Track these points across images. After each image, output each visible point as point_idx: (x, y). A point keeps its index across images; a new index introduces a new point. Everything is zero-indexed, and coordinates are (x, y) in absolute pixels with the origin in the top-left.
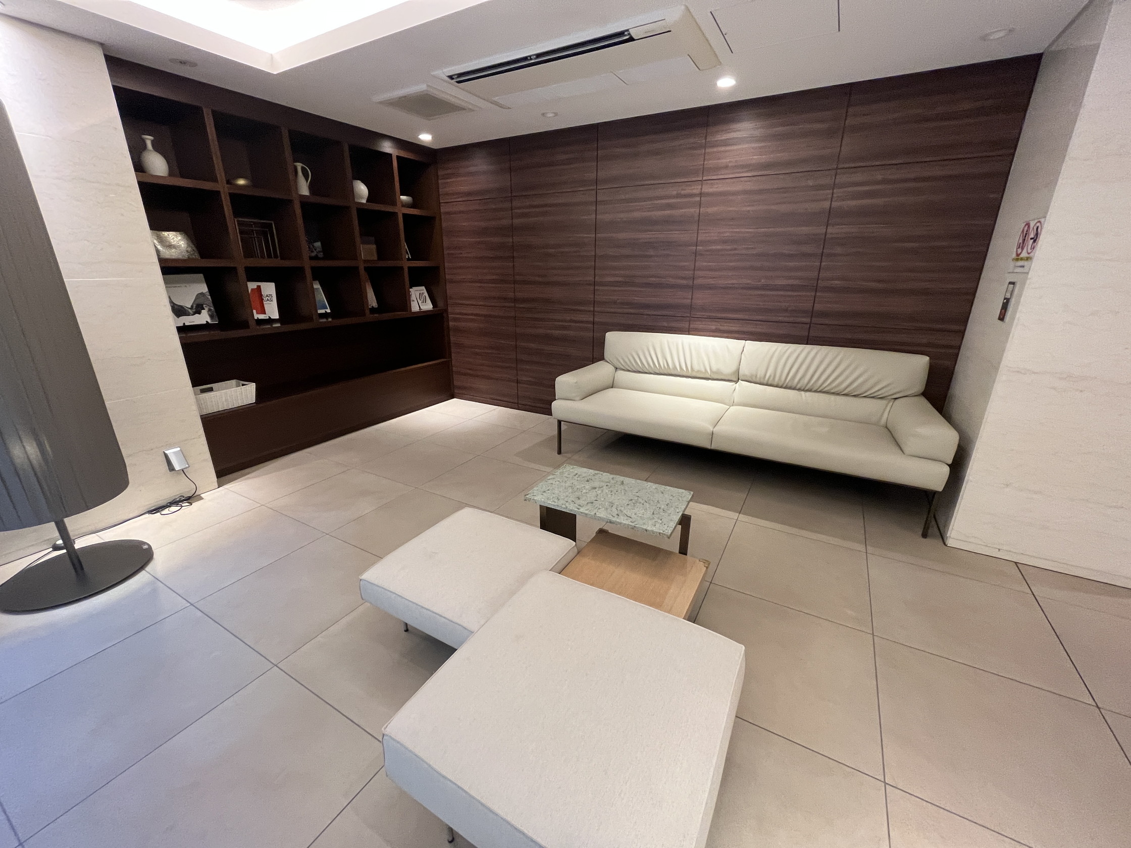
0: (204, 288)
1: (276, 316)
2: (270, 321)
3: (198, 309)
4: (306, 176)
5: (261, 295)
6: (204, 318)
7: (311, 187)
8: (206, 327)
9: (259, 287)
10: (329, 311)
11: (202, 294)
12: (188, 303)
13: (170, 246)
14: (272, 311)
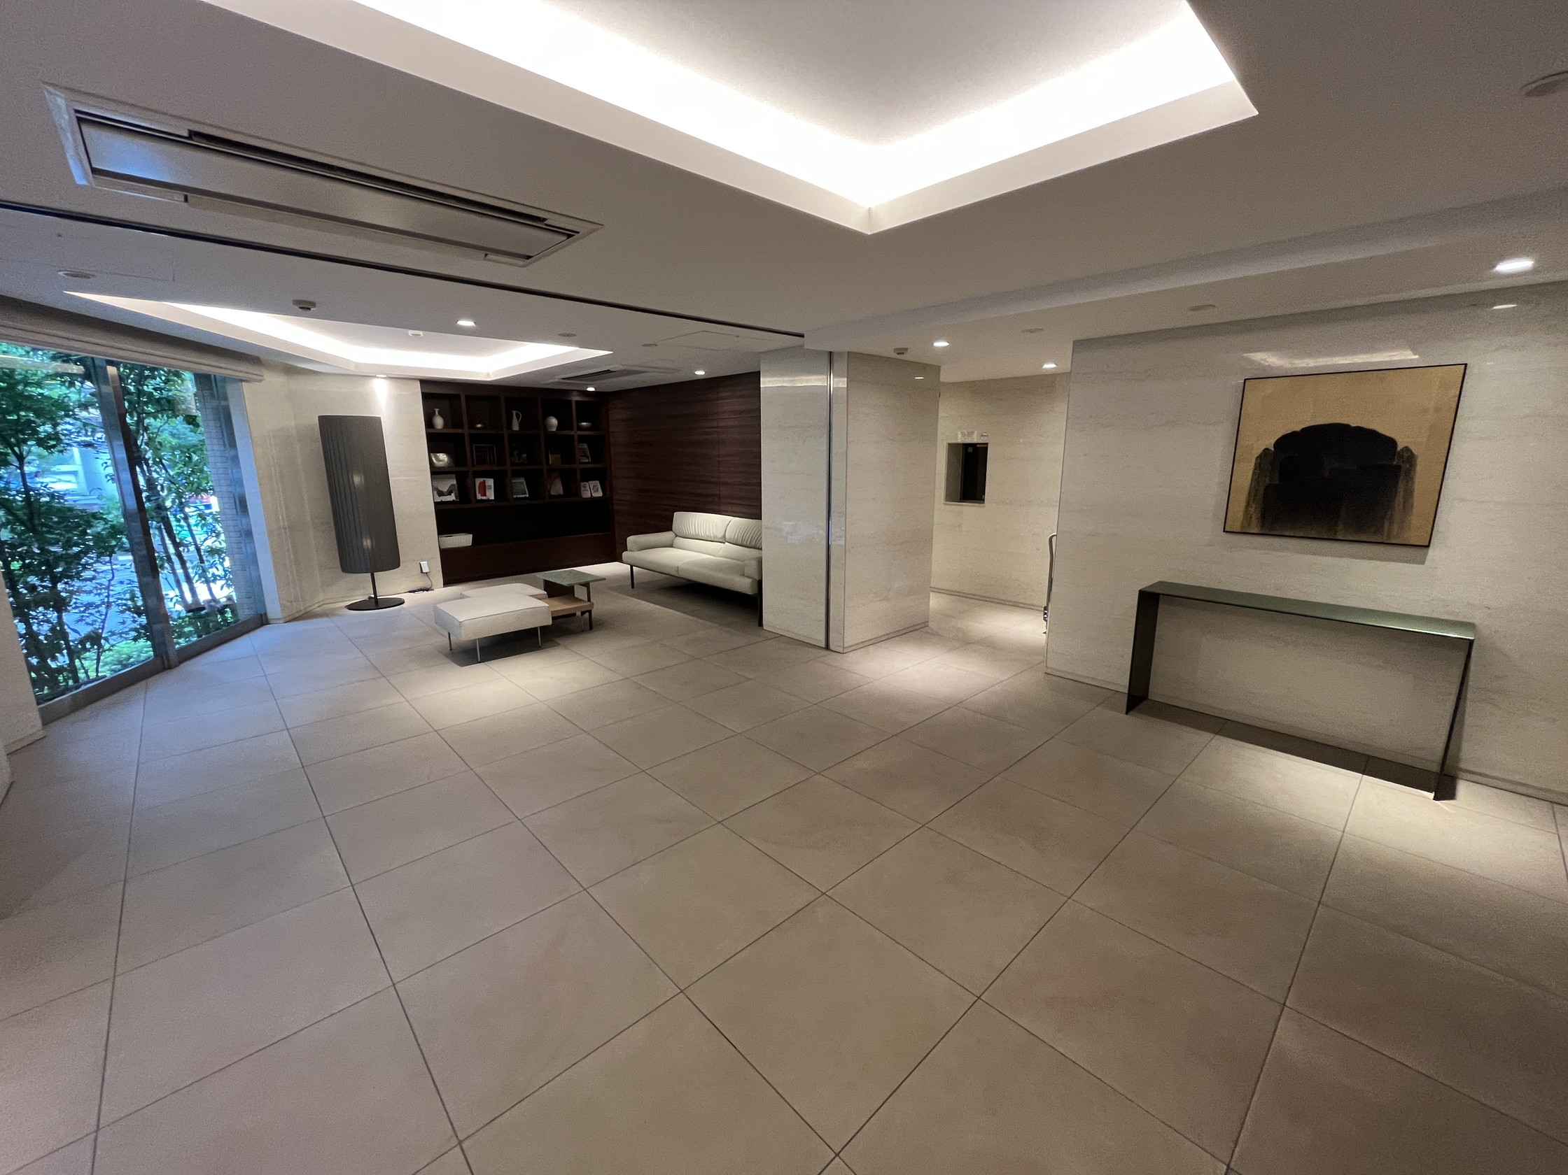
0: (454, 482)
1: (492, 498)
2: (489, 500)
3: (449, 493)
4: (518, 418)
5: (485, 486)
6: (452, 498)
7: (520, 425)
8: (453, 502)
9: (484, 481)
10: (527, 496)
11: (453, 485)
12: (445, 489)
13: (440, 461)
14: (491, 495)
